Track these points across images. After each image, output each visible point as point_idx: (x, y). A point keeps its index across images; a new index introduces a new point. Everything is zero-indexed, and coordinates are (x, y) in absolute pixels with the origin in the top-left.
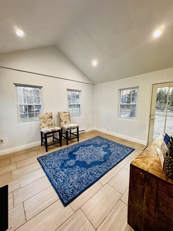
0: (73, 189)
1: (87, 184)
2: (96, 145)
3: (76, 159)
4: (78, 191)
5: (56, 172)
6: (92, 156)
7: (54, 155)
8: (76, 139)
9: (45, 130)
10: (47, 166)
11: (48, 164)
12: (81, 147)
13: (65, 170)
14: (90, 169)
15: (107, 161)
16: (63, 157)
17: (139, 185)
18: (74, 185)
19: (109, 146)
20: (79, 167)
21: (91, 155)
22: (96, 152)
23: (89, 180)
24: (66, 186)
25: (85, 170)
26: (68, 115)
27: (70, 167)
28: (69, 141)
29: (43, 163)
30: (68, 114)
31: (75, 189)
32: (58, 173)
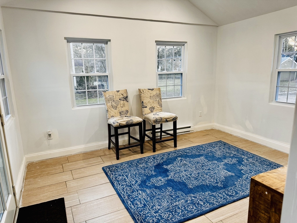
0: (158, 219)
1: (183, 216)
2: (211, 157)
3: (168, 176)
5: (133, 192)
7: (130, 166)
8: (172, 143)
9: (116, 120)
10: (118, 181)
11: (120, 178)
12: (179, 159)
13: (148, 191)
15: (229, 188)
16: (145, 170)
17: (263, 213)
18: (161, 213)
20: (173, 189)
23: (188, 210)
24: (148, 213)
25: (182, 195)
27: (156, 187)
28: (158, 146)
29: (112, 175)
31: (161, 219)
32: (135, 194)
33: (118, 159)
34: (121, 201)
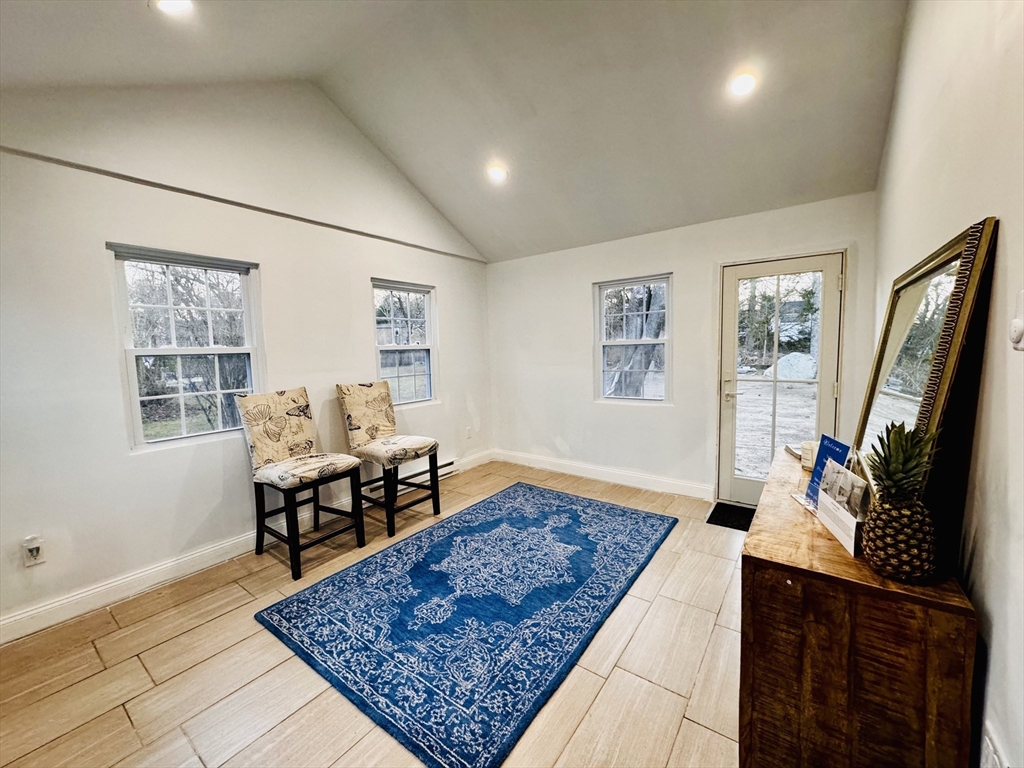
0: (482, 722)
1: (537, 688)
2: (520, 522)
3: (452, 590)
4: (508, 724)
5: (380, 664)
6: (521, 570)
7: (341, 589)
8: (428, 506)
10: (323, 644)
11: (325, 632)
12: (459, 539)
13: (421, 647)
14: (530, 622)
15: (589, 581)
16: (388, 590)
17: (782, 631)
18: (483, 701)
19: (575, 517)
20: (479, 619)
21: (515, 564)
22: (530, 549)
23: (539, 666)
24: (448, 714)
25: (506, 629)
26: (383, 399)
27: (438, 629)
28: (398, 521)
29: (295, 632)
30: (383, 390)
31: (491, 720)
32: (387, 667)
33: (297, 575)
34: (354, 707)
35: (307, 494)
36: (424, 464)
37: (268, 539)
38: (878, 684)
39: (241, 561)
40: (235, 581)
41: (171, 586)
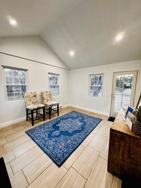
0: (63, 153)
1: (73, 148)
2: (73, 118)
3: (60, 130)
4: (67, 154)
7: (40, 128)
8: (57, 114)
9: (31, 107)
10: (36, 138)
11: (37, 135)
12: (62, 120)
13: (53, 139)
14: (73, 136)
15: (84, 130)
16: (48, 129)
17: (117, 143)
18: (63, 150)
19: (83, 118)
20: (64, 135)
21: (71, 126)
22: (74, 123)
23: (73, 145)
24: (57, 151)
25: (68, 137)
26: (50, 95)
27: (56, 136)
28: (51, 116)
29: (32, 135)
30: (50, 93)
31: (64, 153)
32: (47, 142)
33: (33, 125)
34: (41, 149)
35: (35, 111)
36: (56, 106)
37: (28, 118)
38: (134, 154)
39: (24, 122)
40: (22, 125)
41: (12, 125)
